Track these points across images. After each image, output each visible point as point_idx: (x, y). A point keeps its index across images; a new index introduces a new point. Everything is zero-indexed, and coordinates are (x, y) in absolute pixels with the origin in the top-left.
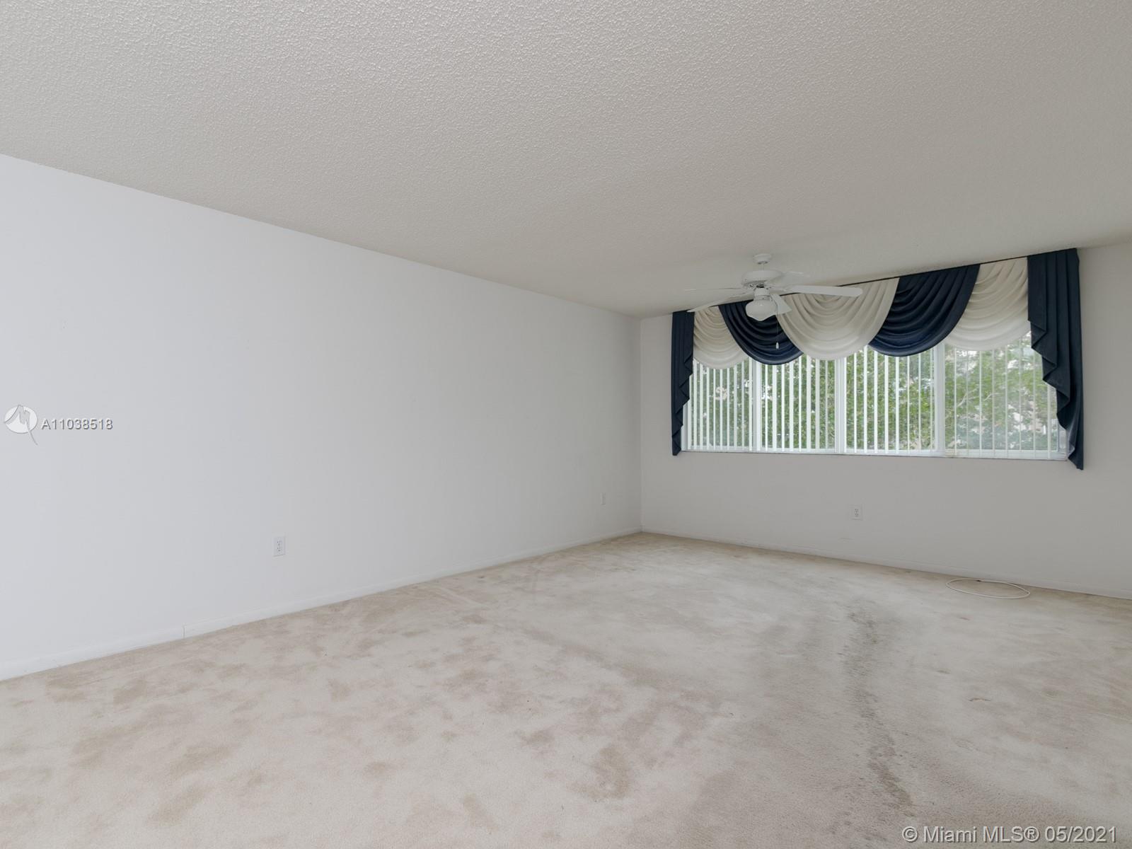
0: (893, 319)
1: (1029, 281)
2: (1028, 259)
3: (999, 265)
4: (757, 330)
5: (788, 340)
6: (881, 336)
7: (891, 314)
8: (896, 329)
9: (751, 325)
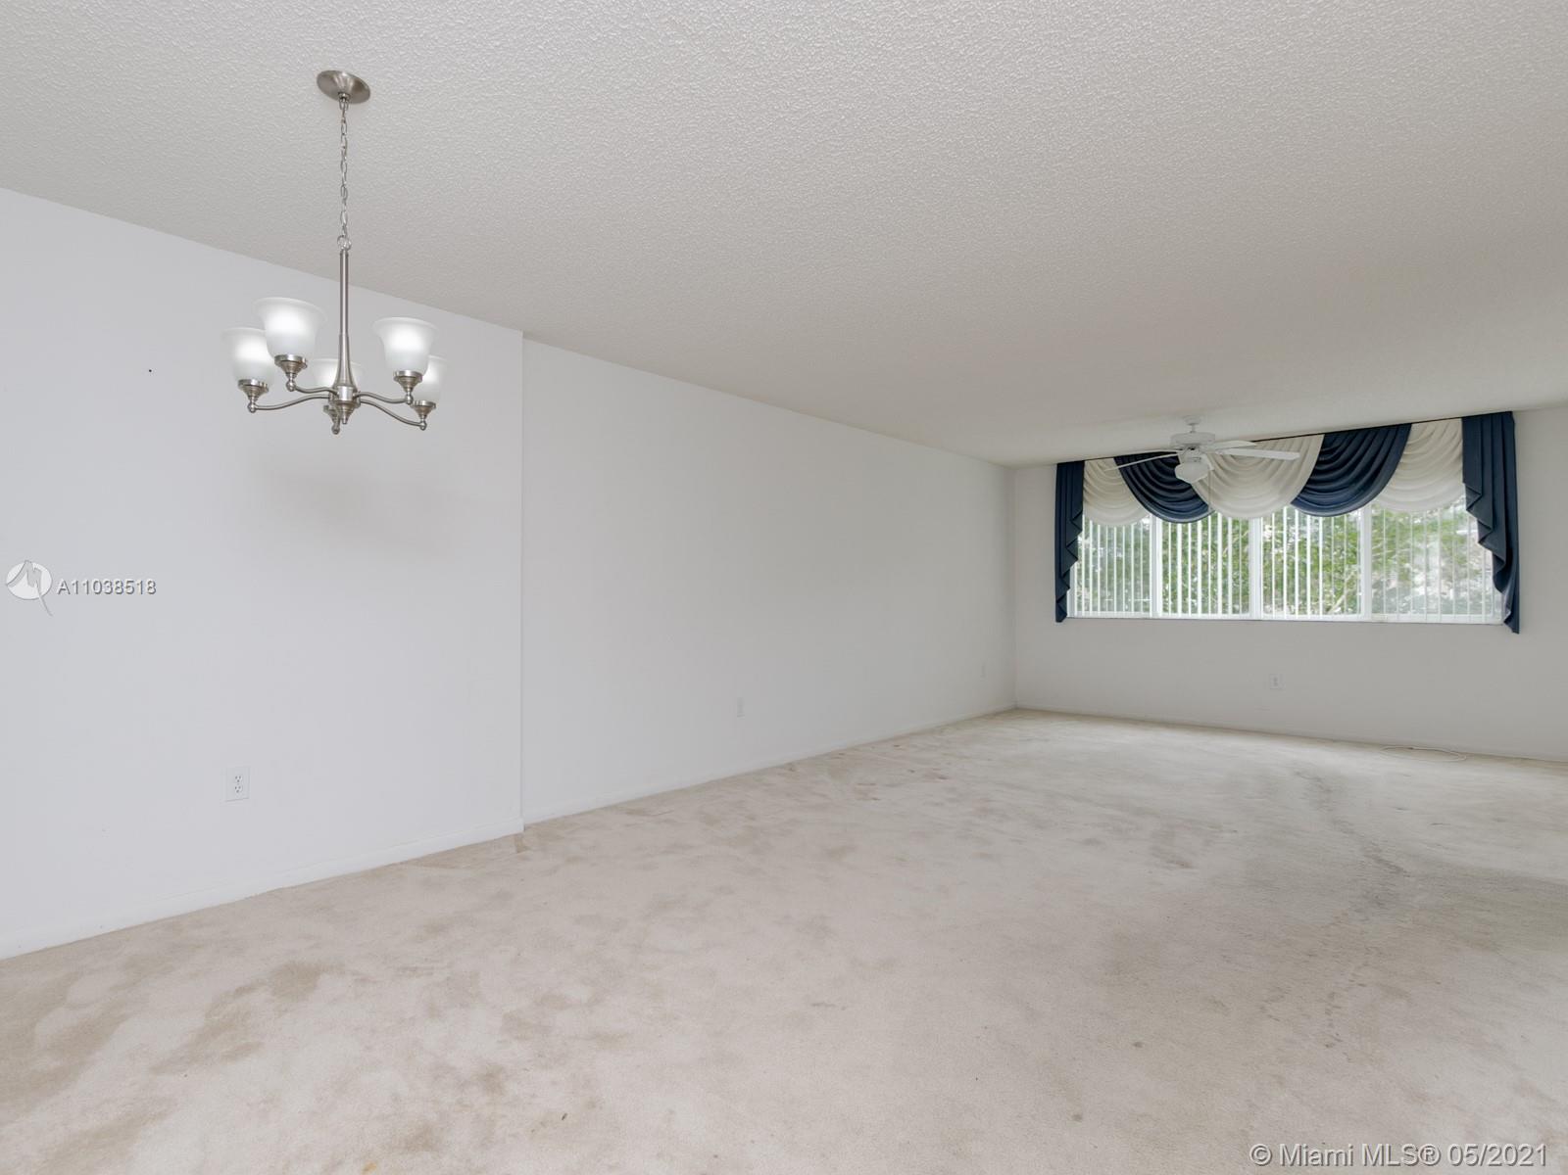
0: (1318, 478)
1: (1464, 442)
2: (1463, 420)
4: (1161, 485)
5: (1196, 497)
6: (1304, 496)
7: (1315, 472)
8: (1320, 487)
9: (1153, 479)
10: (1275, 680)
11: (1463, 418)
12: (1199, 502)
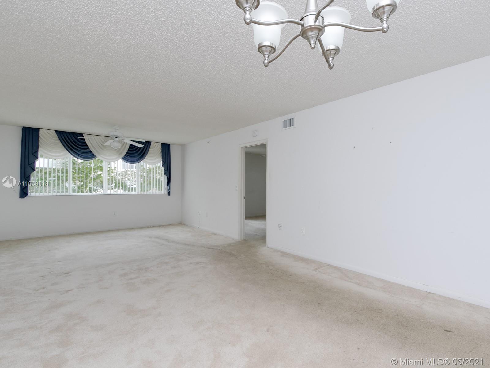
0: (129, 152)
1: (162, 149)
2: (162, 145)
3: (155, 143)
4: (77, 145)
5: (91, 152)
6: (126, 157)
7: (129, 150)
8: (130, 155)
9: (74, 143)
10: (114, 213)
11: (162, 143)
12: (92, 154)
